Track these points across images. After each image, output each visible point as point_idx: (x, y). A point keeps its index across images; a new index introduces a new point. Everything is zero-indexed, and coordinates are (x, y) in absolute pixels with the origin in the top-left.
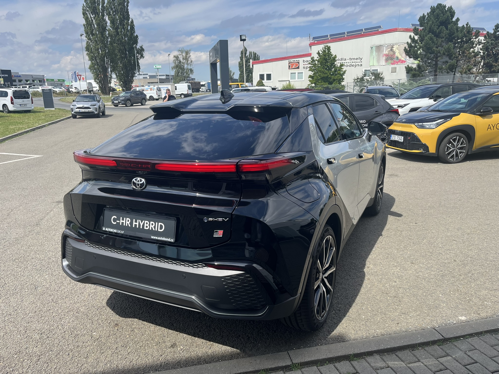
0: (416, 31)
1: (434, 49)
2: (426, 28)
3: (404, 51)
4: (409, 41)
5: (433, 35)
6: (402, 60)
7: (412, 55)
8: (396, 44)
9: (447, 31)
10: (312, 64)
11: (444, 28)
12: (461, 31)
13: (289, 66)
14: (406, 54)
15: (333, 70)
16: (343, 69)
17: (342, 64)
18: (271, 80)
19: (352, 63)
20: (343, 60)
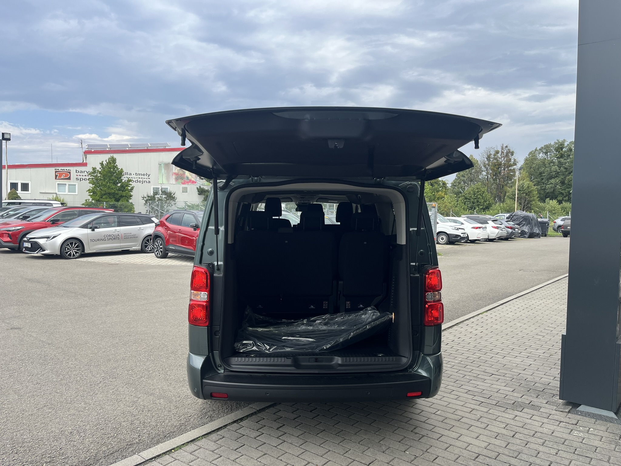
6: (193, 181)
10: (92, 176)
13: (56, 176)
15: (119, 185)
16: (131, 185)
17: (129, 179)
18: (28, 191)
19: (138, 179)
20: (128, 175)
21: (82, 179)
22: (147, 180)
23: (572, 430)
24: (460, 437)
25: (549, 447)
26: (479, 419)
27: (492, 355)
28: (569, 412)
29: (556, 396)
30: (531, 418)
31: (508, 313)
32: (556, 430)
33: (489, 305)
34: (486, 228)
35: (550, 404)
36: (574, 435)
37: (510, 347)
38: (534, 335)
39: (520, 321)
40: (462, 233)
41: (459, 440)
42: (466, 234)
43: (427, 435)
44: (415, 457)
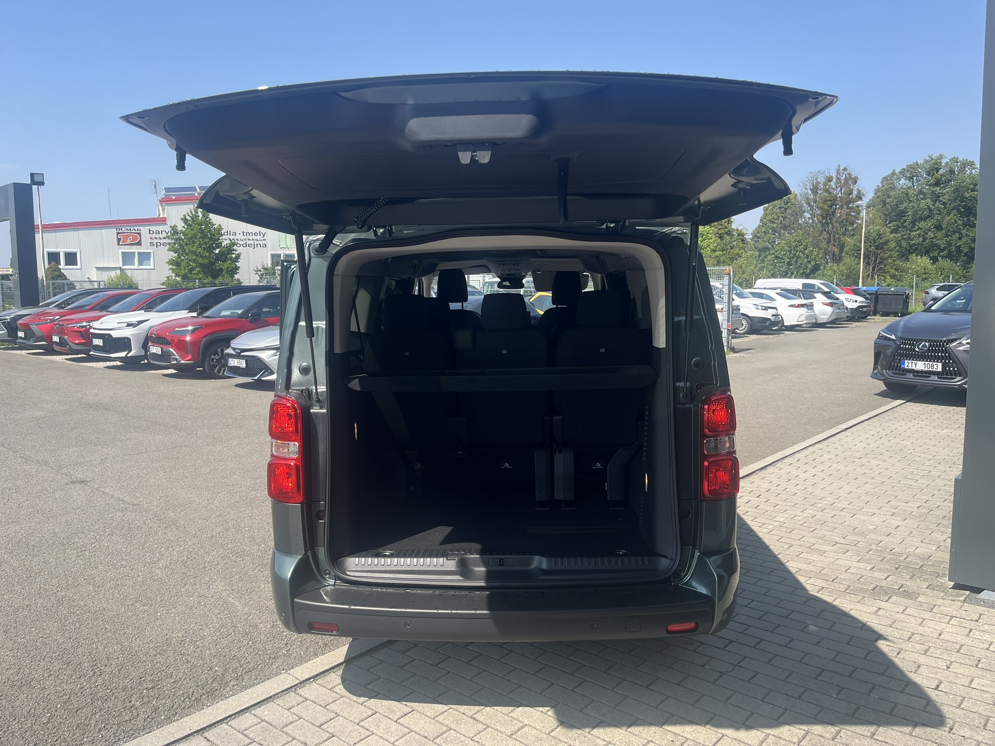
10: (172, 239)
13: (119, 240)
15: (217, 251)
16: (236, 251)
17: (233, 241)
18: (77, 265)
19: (247, 241)
20: (230, 235)
21: (159, 244)
22: (261, 243)
23: (971, 630)
24: (790, 642)
25: (936, 657)
26: (820, 614)
27: (834, 512)
28: (964, 601)
29: (942, 576)
30: (904, 611)
31: (856, 443)
32: (945, 630)
33: (824, 431)
34: (813, 306)
35: (933, 589)
36: (975, 638)
37: (863, 498)
38: (900, 479)
39: (876, 456)
40: (773, 316)
41: (789, 648)
42: (780, 316)
43: (738, 639)
44: (720, 675)
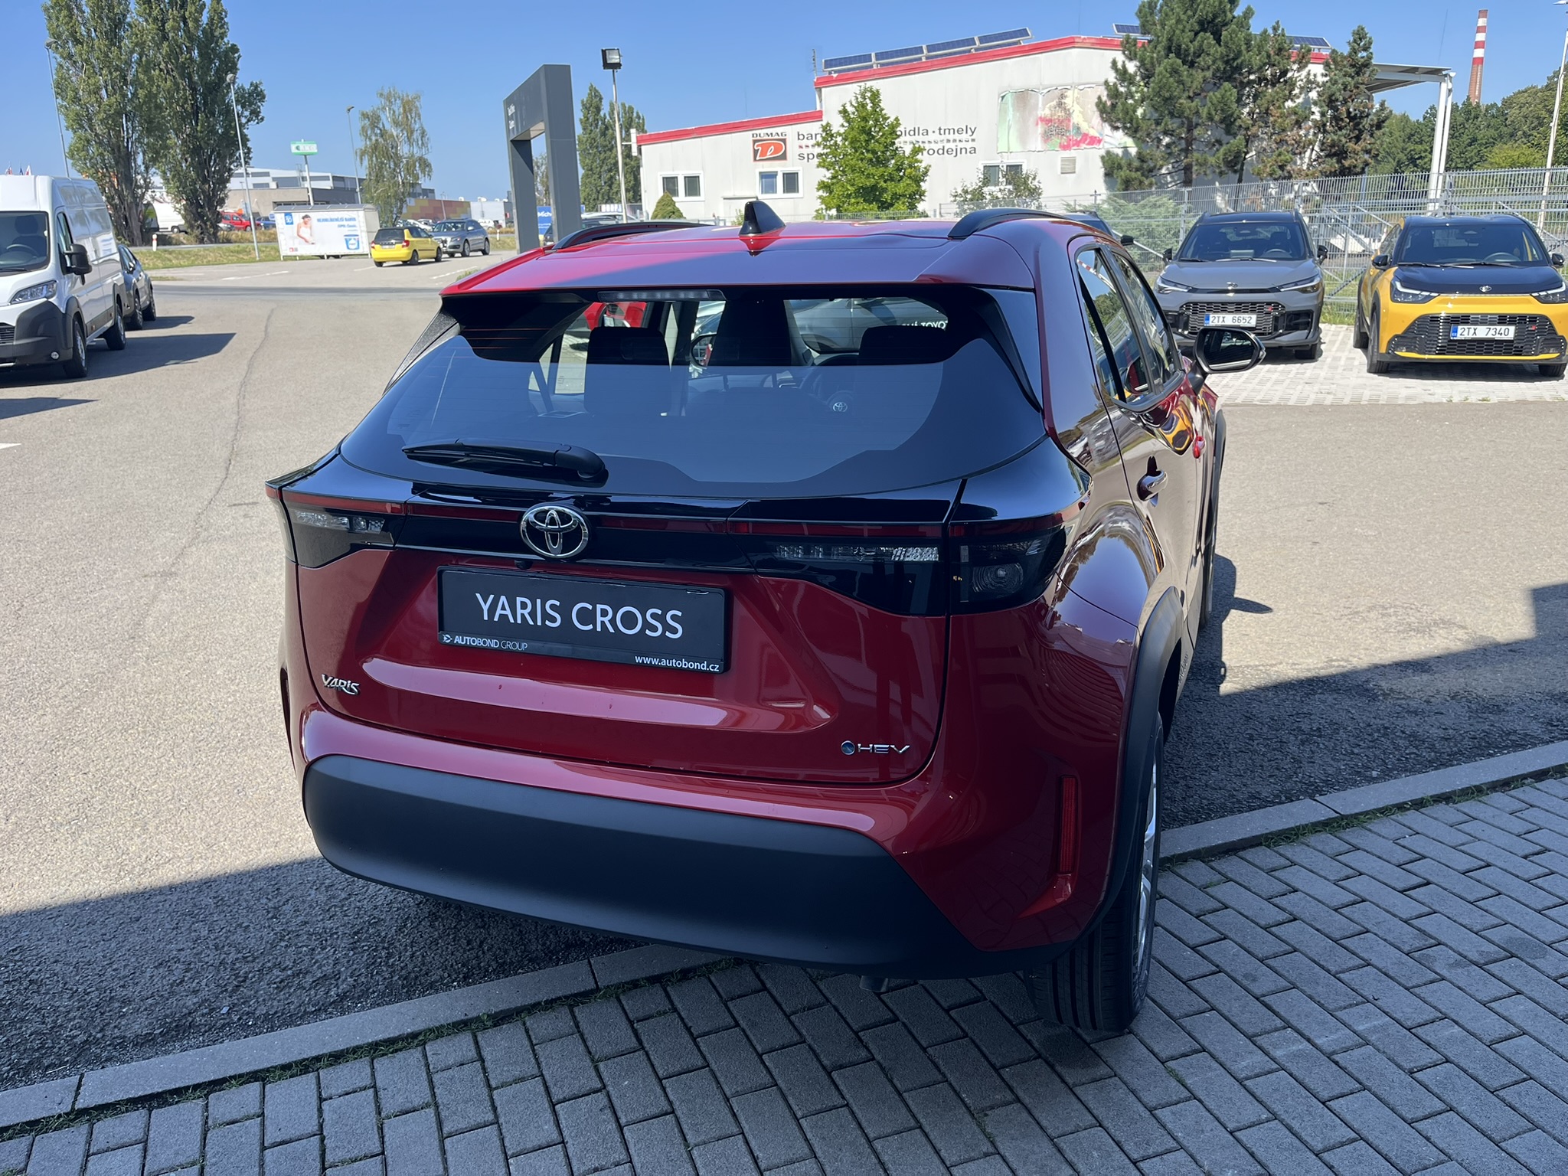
0: (1130, 49)
1: (1181, 104)
2: (1160, 39)
3: (1095, 109)
4: (1112, 78)
5: (1179, 61)
6: (1092, 137)
7: (1118, 120)
8: (1074, 86)
9: (1219, 49)
10: (825, 147)
11: (1209, 38)
12: (1260, 48)
13: (755, 152)
14: (1102, 117)
15: (891, 164)
18: (699, 195)
19: (945, 144)
20: (919, 135)
22: (969, 145)
